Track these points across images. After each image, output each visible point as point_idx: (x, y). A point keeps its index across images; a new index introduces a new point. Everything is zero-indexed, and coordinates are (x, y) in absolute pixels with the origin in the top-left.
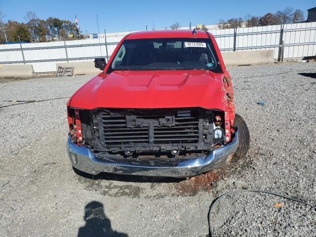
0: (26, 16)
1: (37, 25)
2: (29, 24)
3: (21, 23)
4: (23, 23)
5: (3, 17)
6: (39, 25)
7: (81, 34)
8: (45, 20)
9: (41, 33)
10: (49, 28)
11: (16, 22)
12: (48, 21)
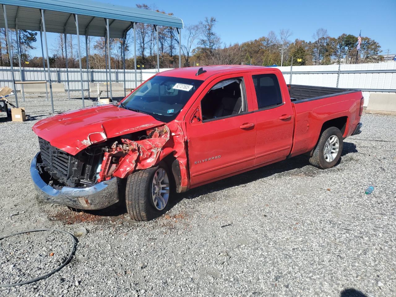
0: (316, 33)
1: (325, 44)
2: (317, 43)
3: (308, 42)
4: (310, 42)
5: (289, 36)
6: (328, 45)
7: (379, 54)
8: (336, 38)
9: (327, 53)
10: (338, 47)
11: (304, 42)
12: (339, 38)
